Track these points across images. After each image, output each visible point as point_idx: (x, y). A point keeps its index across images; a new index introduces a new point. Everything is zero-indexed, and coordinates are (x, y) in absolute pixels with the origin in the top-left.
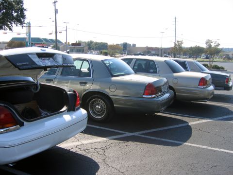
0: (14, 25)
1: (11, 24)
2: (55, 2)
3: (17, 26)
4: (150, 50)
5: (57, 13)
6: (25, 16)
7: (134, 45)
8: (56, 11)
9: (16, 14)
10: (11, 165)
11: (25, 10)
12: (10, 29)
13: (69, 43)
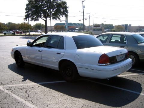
0: (61, 16)
1: (60, 16)
2: (83, 2)
3: (63, 17)
4: (141, 28)
5: (84, 8)
6: (68, 11)
7: (130, 25)
8: (84, 7)
9: (63, 10)
10: (108, 79)
11: (68, 7)
12: (59, 19)
13: (91, 25)
